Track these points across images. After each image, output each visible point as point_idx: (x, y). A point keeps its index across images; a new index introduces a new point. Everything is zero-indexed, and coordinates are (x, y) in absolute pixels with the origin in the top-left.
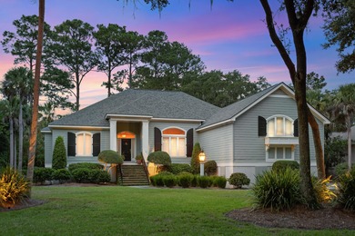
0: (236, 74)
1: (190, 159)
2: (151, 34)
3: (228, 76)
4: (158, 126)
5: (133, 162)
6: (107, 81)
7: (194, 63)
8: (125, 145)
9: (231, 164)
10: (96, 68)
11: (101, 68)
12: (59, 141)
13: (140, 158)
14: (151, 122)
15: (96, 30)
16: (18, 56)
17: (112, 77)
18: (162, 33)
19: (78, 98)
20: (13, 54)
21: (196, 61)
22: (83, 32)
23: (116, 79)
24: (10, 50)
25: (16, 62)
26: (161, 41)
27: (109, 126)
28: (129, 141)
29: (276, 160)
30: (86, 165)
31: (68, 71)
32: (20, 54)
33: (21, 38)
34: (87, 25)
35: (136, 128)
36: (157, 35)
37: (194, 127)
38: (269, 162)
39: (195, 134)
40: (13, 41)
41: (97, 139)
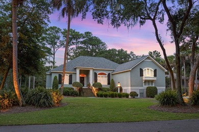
0: (122, 50)
1: (109, 85)
2: (85, 33)
3: (119, 51)
4: (96, 72)
5: (85, 87)
7: (103, 45)
8: (82, 79)
9: (130, 88)
11: (64, 47)
12: (55, 78)
13: (89, 85)
14: (94, 70)
15: (63, 31)
18: (90, 33)
19: (54, 58)
21: (104, 44)
22: (57, 32)
26: (90, 36)
28: (83, 78)
29: (147, 86)
30: (67, 88)
34: (59, 29)
35: (87, 72)
36: (87, 33)
37: (110, 72)
38: (145, 87)
39: (111, 75)
41: (71, 77)
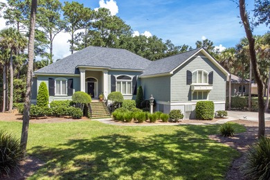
1: (135, 96)
2: (100, 10)
6: (71, 39)
8: (91, 86)
10: (64, 30)
11: (67, 30)
12: (43, 85)
14: (109, 71)
16: (8, 20)
17: (74, 37)
19: (51, 49)
20: (5, 18)
21: (128, 28)
23: (76, 38)
24: (3, 15)
25: (7, 23)
26: (107, 15)
27: (80, 73)
29: (197, 101)
31: (44, 31)
32: (10, 18)
33: (10, 8)
38: (193, 101)
40: (5, 9)
41: (70, 83)
